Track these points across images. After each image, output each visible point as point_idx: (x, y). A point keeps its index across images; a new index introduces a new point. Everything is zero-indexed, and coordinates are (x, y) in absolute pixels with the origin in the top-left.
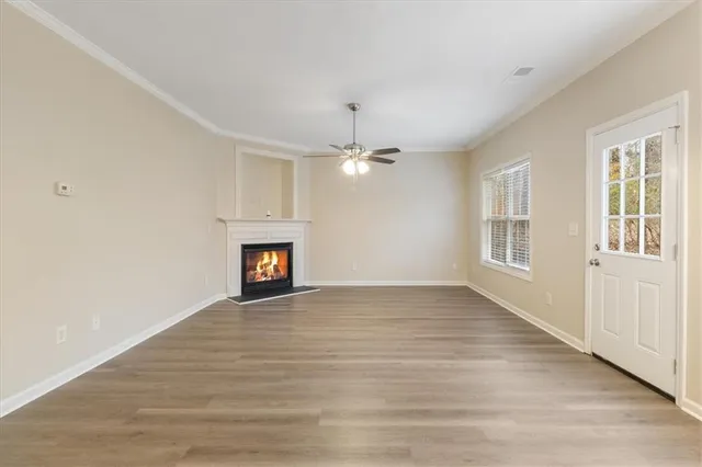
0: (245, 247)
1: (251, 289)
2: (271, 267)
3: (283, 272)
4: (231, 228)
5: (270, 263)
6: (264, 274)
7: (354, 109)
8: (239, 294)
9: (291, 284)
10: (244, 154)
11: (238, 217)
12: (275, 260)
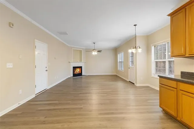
0: (73, 67)
1: (75, 75)
2: (78, 72)
3: (80, 72)
4: (71, 63)
5: (78, 71)
6: (77, 73)
7: (94, 43)
8: (72, 76)
9: (82, 74)
10: (73, 50)
11: (72, 61)
12: (79, 70)
